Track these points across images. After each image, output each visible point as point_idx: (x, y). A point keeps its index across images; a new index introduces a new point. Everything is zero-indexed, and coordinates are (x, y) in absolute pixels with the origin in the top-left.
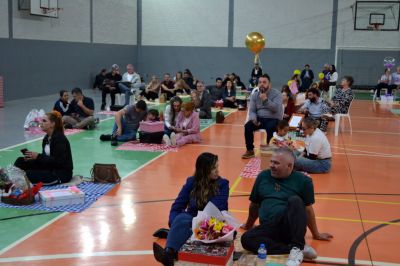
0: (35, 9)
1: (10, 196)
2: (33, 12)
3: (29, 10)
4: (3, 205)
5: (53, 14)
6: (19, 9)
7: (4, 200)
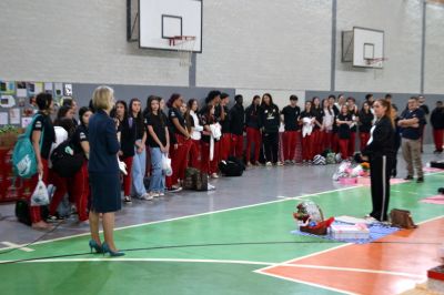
0: (358, 60)
1: (307, 227)
2: (355, 64)
3: (352, 61)
4: (301, 233)
5: (377, 64)
6: (343, 60)
7: (302, 229)
